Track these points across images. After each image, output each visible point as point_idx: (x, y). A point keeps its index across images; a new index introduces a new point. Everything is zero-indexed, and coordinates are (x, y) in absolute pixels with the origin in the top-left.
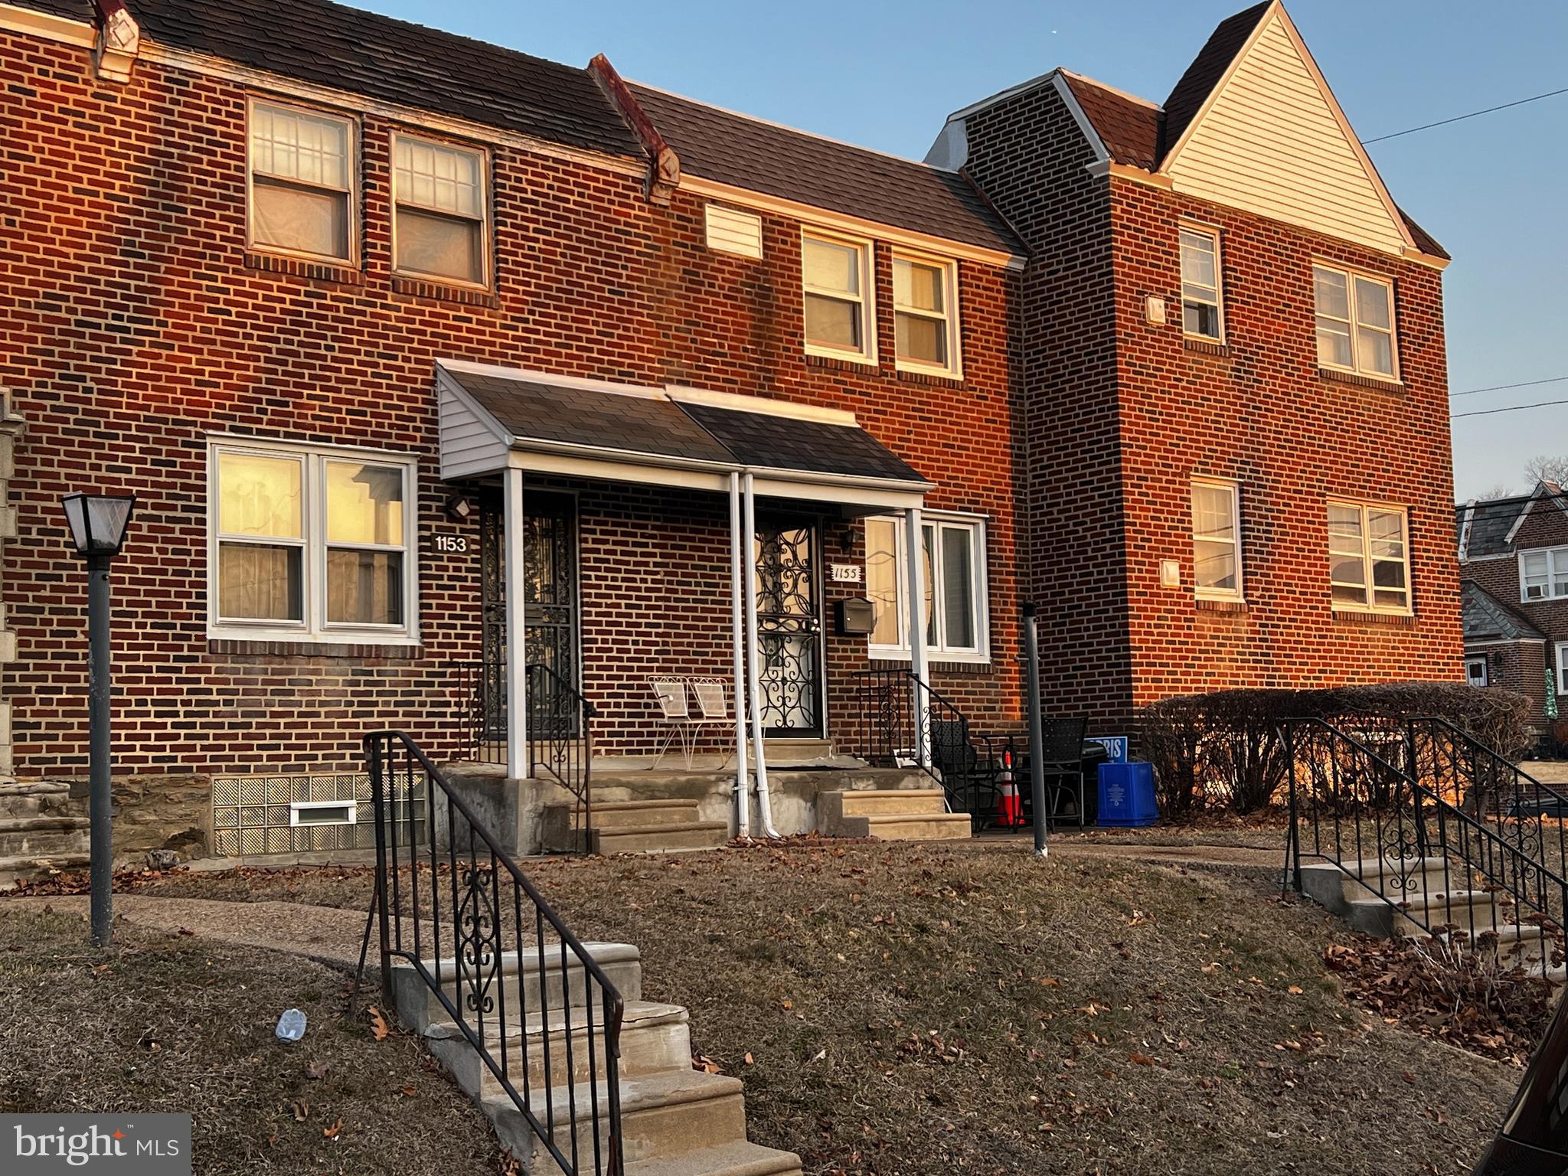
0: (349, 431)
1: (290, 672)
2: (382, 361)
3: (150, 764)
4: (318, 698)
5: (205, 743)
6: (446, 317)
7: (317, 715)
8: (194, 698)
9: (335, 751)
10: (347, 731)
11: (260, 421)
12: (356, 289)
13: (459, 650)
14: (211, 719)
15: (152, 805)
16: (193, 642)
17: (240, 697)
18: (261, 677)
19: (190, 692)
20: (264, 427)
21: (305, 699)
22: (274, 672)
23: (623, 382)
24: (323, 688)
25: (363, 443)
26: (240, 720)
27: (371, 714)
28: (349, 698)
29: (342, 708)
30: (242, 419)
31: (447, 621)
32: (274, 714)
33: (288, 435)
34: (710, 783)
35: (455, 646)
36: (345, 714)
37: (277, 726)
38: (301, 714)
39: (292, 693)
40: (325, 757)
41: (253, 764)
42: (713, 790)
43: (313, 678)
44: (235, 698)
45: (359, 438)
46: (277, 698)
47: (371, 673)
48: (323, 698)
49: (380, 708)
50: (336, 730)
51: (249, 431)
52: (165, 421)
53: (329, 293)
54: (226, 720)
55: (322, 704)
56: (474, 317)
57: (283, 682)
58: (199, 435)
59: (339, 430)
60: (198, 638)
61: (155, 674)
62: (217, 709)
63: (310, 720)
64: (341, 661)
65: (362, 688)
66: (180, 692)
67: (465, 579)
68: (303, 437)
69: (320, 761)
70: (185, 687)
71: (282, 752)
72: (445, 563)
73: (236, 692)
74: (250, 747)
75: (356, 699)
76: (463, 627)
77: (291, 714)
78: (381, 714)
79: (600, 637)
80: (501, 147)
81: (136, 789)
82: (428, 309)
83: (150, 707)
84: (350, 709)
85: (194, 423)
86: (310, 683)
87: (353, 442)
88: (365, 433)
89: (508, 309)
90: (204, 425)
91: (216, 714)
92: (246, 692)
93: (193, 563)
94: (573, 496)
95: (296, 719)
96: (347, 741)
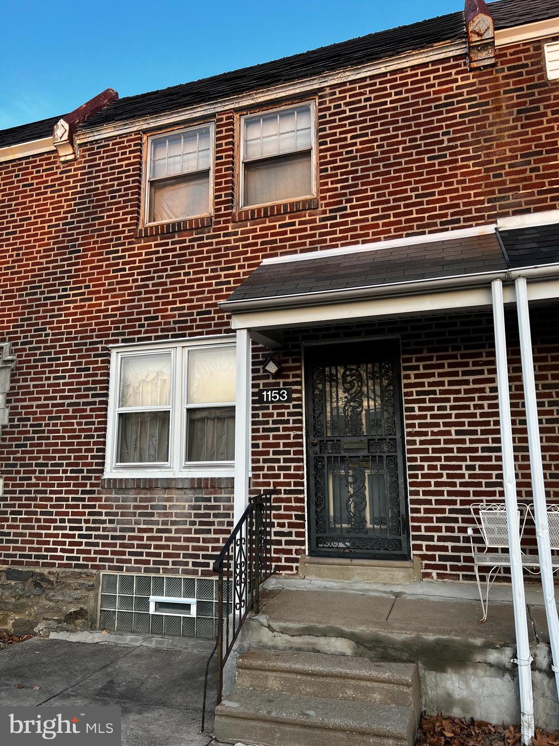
0: (198, 327)
1: (151, 500)
2: (223, 273)
3: (65, 562)
4: (170, 519)
5: (97, 548)
6: (274, 227)
7: (169, 531)
8: (91, 518)
9: (181, 559)
10: (191, 544)
11: (139, 332)
12: (206, 230)
13: (282, 480)
14: (101, 533)
15: (61, 589)
16: (93, 481)
17: (119, 518)
18: (132, 504)
19: (90, 514)
20: (142, 335)
21: (161, 519)
22: (142, 500)
23: (447, 230)
24: (174, 511)
25: (208, 333)
26: (118, 533)
27: (208, 531)
28: (193, 519)
29: (187, 527)
30: (130, 333)
31: (271, 456)
32: (140, 530)
33: (157, 338)
34: (472, 649)
35: (278, 476)
36: (189, 531)
37: (142, 539)
38: (159, 531)
39: (152, 515)
40: (174, 563)
41: (125, 565)
42: (479, 658)
43: (168, 504)
44: (116, 518)
45: (205, 330)
46: (142, 519)
47: (209, 500)
48: (174, 519)
49: (216, 527)
50: (182, 543)
51: (133, 340)
52: (85, 344)
53: (187, 238)
54: (110, 534)
55: (173, 523)
56: (297, 220)
57: (146, 507)
58: (103, 349)
59: (191, 328)
60: (97, 478)
61: (70, 503)
62: (104, 526)
63: (164, 535)
64: (187, 491)
65: (202, 511)
66: (83, 514)
67: (288, 422)
68: (167, 337)
69: (170, 566)
70: (87, 511)
71: (144, 558)
72: (271, 411)
73: (116, 514)
74: (124, 553)
75: (197, 520)
76: (285, 460)
77: (151, 530)
78: (217, 532)
79: (426, 464)
80: (322, 89)
81: (52, 578)
82: (258, 227)
83: (67, 524)
84: (193, 528)
85: (101, 342)
86: (165, 507)
87: (201, 334)
88: (210, 326)
89: (327, 205)
90: (107, 342)
91: (104, 529)
92: (123, 514)
93: (96, 430)
94: (397, 340)
95: (155, 534)
96: (190, 552)
